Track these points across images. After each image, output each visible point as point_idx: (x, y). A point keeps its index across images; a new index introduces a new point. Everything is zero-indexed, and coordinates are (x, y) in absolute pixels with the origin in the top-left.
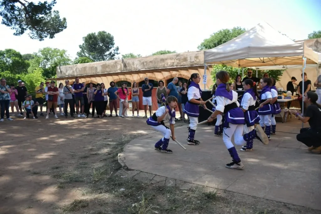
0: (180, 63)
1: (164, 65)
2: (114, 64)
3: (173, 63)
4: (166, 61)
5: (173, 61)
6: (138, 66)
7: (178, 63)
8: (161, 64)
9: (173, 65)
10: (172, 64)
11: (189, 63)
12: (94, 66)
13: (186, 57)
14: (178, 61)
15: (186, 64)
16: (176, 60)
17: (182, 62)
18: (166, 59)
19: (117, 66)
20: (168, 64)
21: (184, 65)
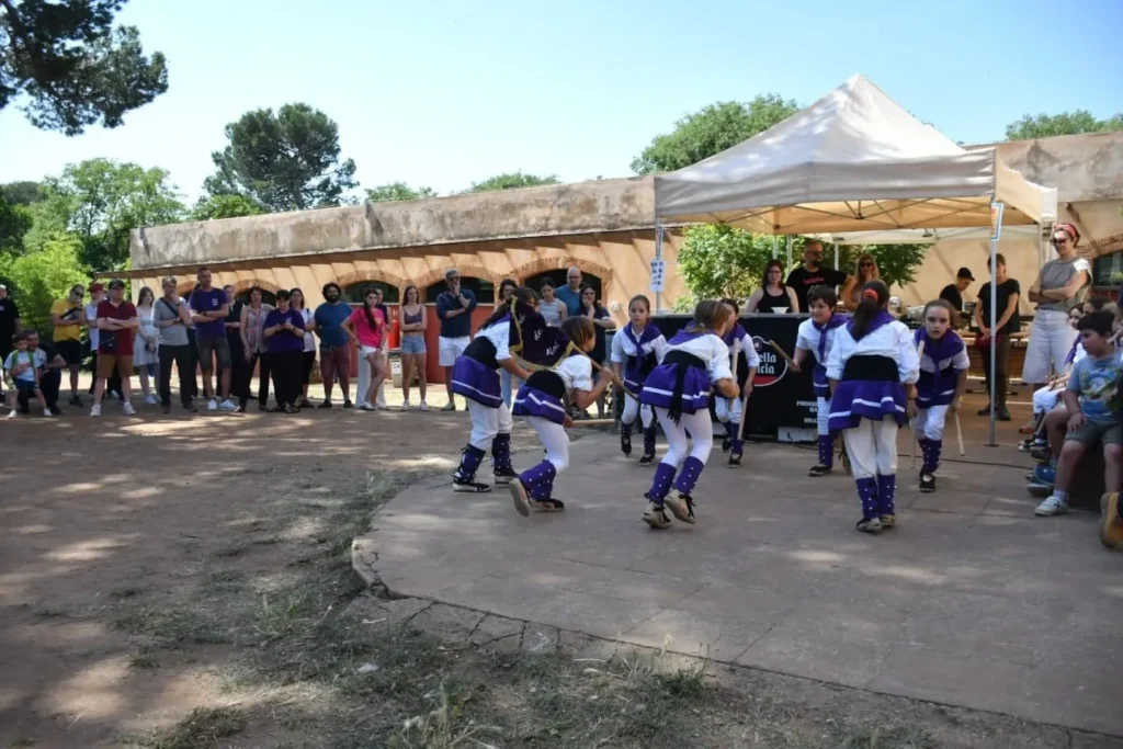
0: (571, 220)
1: (515, 226)
2: (339, 222)
3: (548, 219)
4: (522, 212)
5: (546, 212)
6: (421, 230)
7: (563, 219)
8: (503, 223)
9: (547, 225)
10: (543, 222)
11: (603, 218)
12: (266, 226)
13: (592, 197)
14: (563, 213)
15: (592, 224)
16: (555, 209)
17: (579, 214)
18: (523, 206)
19: (348, 229)
20: (528, 221)
21: (585, 224)
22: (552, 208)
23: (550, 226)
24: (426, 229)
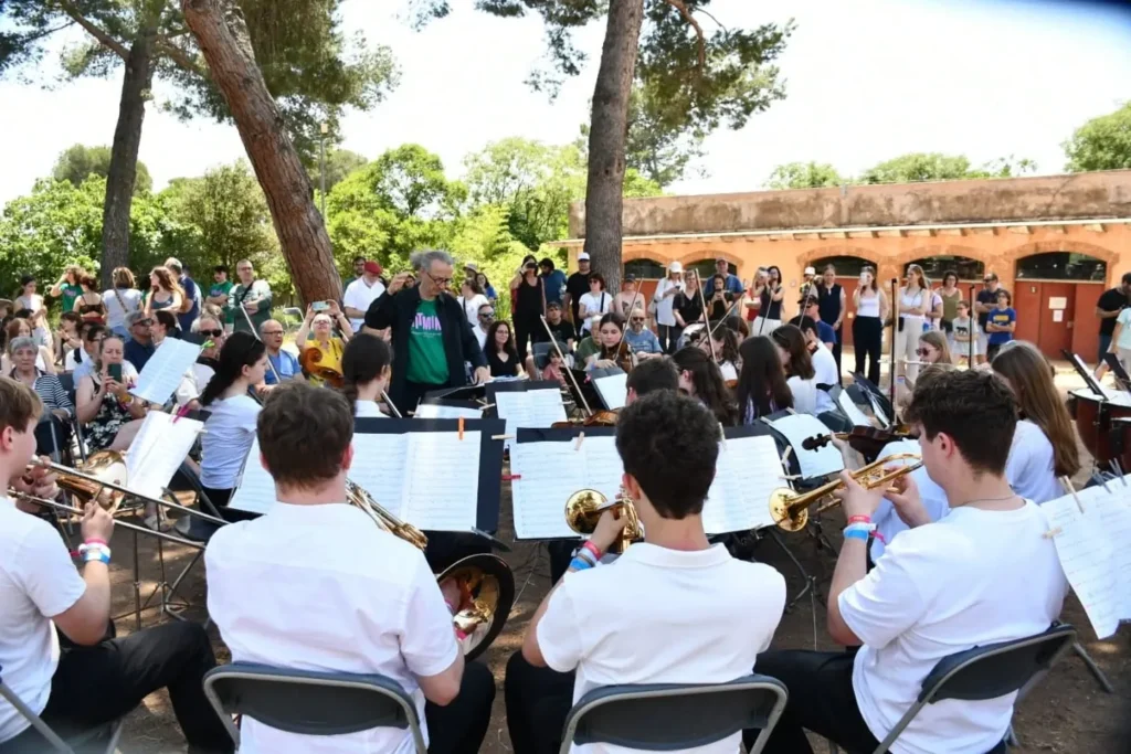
0: (1077, 207)
1: (1012, 211)
2: (812, 202)
3: (1049, 206)
4: (1021, 199)
5: (1048, 199)
6: (905, 212)
7: (1066, 206)
8: (998, 208)
9: (1048, 212)
10: (1044, 209)
11: (1112, 206)
12: (728, 203)
13: (1101, 187)
14: (1067, 200)
15: (1099, 211)
16: (1058, 197)
17: (1085, 202)
18: (1021, 193)
19: (821, 208)
20: (1026, 207)
21: (1092, 212)
22: (1054, 196)
23: (1052, 213)
24: (910, 212)
